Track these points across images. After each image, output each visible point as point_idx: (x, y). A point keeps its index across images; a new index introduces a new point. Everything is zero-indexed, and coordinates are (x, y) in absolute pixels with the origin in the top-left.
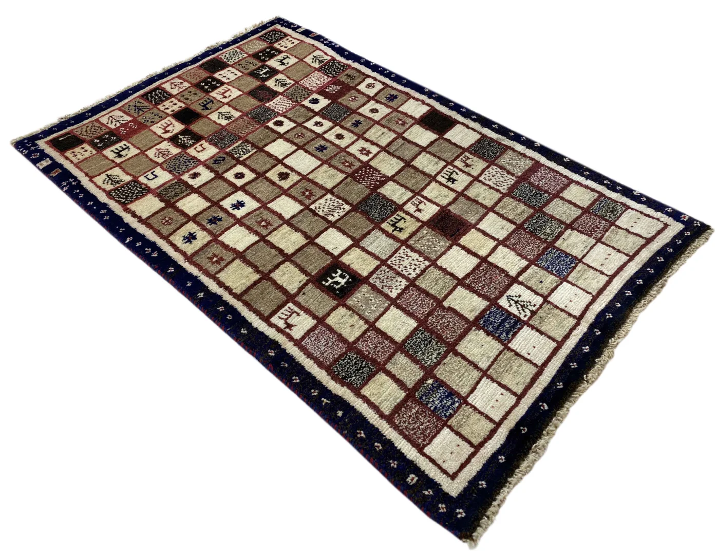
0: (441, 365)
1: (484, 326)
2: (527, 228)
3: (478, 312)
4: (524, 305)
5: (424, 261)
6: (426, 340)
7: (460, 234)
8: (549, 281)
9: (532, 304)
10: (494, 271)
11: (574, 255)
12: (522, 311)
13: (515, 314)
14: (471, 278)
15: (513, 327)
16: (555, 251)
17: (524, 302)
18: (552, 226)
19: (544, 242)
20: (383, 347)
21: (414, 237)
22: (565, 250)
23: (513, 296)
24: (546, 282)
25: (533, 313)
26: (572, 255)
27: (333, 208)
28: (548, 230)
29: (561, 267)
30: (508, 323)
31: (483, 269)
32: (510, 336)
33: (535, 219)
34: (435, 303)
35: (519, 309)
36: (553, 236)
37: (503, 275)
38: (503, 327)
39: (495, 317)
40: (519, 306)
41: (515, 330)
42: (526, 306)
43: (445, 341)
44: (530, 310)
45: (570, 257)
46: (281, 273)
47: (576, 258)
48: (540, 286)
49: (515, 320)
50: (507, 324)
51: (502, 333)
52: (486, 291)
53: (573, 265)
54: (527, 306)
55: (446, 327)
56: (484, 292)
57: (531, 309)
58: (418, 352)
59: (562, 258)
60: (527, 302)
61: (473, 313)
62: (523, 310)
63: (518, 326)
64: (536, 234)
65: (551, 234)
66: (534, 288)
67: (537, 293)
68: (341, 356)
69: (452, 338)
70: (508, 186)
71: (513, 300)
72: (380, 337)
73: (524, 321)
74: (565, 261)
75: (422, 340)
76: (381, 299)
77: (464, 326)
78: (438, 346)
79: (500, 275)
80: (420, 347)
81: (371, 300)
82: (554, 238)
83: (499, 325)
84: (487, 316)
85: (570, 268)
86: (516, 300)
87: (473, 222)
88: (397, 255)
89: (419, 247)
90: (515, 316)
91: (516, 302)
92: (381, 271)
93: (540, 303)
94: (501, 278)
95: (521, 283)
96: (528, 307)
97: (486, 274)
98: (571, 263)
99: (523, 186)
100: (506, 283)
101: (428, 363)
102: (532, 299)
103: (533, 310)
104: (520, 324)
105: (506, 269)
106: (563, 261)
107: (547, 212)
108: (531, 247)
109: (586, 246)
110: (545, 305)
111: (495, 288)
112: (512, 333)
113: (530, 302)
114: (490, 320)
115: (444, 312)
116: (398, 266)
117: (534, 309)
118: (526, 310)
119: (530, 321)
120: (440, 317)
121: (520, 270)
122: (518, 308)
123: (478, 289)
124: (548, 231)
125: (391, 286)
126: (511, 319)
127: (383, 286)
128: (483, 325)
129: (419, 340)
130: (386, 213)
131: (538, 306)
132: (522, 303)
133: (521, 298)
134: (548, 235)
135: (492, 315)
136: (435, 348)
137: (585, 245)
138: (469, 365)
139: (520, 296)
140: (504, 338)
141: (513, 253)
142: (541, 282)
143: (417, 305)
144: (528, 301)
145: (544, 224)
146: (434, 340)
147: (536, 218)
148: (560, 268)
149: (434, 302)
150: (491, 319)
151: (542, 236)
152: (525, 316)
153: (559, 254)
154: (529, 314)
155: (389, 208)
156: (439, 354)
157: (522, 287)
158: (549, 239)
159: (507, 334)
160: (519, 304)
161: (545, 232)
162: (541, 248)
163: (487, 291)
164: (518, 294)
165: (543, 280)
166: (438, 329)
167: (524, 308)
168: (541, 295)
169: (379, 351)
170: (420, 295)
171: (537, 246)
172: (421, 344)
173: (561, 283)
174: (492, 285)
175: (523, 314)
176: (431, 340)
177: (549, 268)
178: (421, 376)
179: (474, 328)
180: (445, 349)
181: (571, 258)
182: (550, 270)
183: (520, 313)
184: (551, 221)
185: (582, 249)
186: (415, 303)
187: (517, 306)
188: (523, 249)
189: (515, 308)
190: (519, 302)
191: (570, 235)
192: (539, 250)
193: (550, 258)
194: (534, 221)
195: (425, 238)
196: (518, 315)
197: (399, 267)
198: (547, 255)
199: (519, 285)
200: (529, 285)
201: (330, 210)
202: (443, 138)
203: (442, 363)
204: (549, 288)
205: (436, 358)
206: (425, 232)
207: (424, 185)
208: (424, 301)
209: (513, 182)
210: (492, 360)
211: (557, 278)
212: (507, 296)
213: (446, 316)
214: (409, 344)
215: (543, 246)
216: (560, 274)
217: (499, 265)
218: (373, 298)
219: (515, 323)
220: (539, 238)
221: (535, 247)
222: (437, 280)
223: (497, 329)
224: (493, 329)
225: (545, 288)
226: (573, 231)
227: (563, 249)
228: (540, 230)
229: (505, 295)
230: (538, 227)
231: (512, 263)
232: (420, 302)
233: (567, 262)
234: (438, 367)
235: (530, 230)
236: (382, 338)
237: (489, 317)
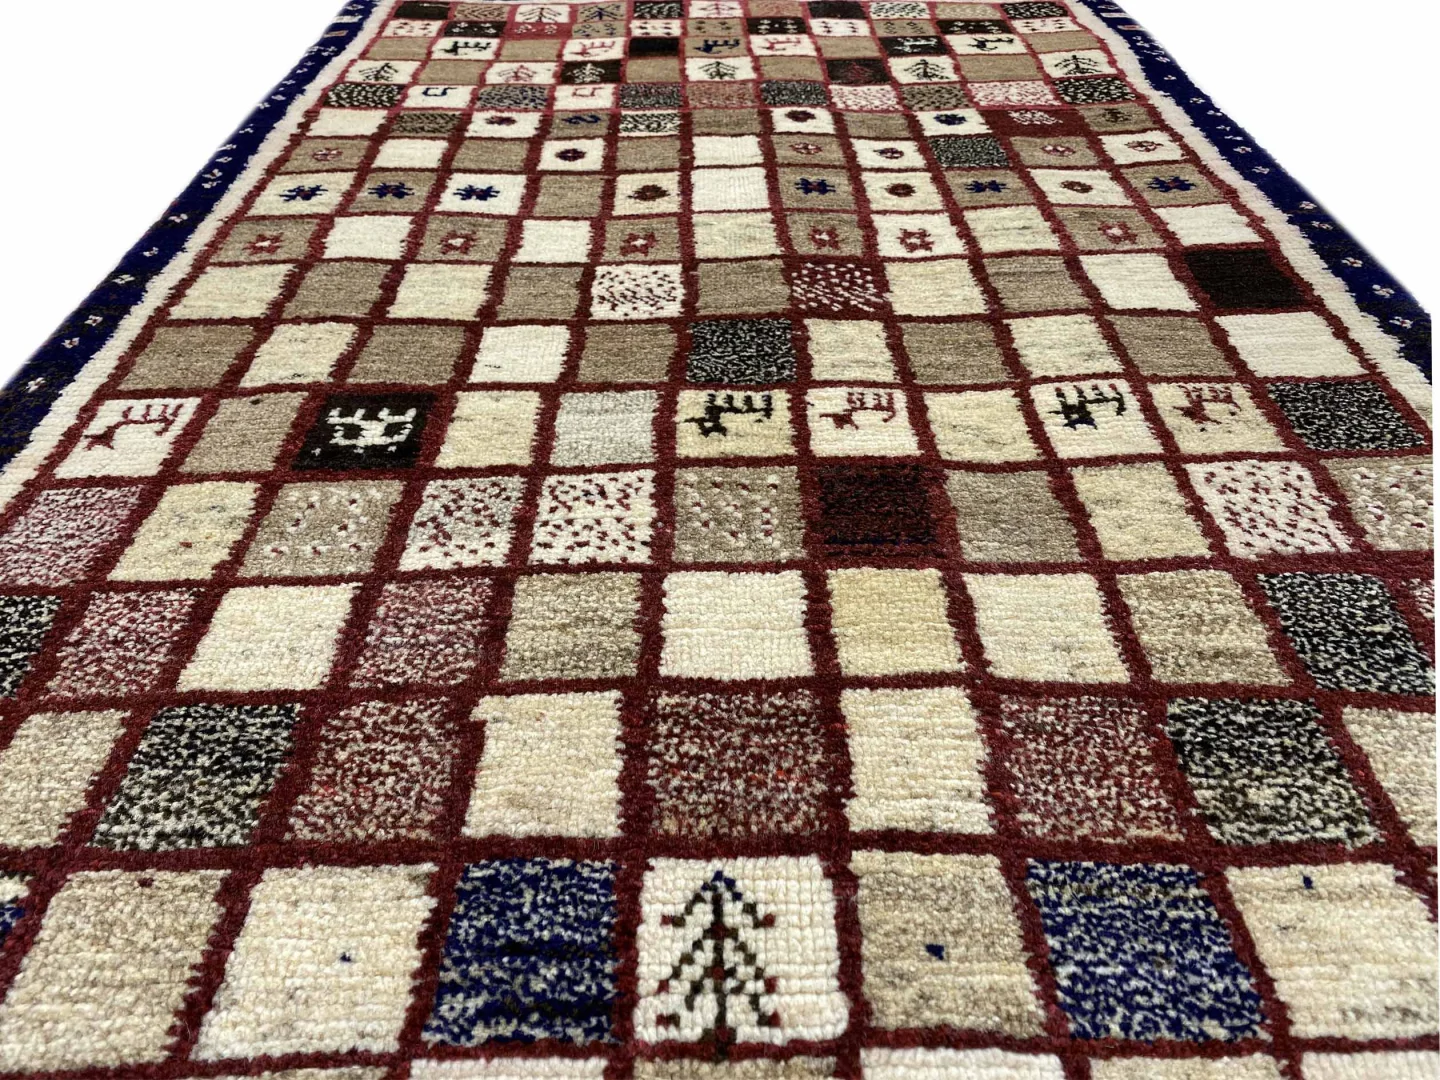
0: (133, 875)
1: (463, 895)
2: (1174, 717)
3: (532, 828)
4: (732, 972)
5: (644, 543)
6: (246, 755)
7: (868, 553)
8: (981, 981)
9: (768, 1003)
10: (806, 747)
11: (1284, 991)
12: (681, 988)
13: (642, 970)
14: (693, 700)
15: (550, 1009)
16: (1193, 892)
17: (750, 959)
18: (1310, 790)
19: (1185, 821)
20: (131, 659)
21: (720, 469)
22: (1257, 934)
23: (737, 897)
24: (957, 972)
25: (719, 1044)
26: (1266, 984)
27: (642, 292)
28: (1268, 792)
29: (1134, 983)
30: (561, 976)
31: (778, 709)
32: (480, 1033)
33: (1254, 714)
34: (462, 677)
35: (686, 970)
36: (1263, 833)
37: (820, 787)
38: (515, 972)
39: (554, 907)
40: (705, 957)
41: (540, 1034)
42: (730, 984)
43: (286, 814)
44: (721, 1018)
45: (1245, 984)
46: (301, 335)
47: (1279, 1015)
48: (906, 965)
49: (602, 991)
50: (551, 973)
51: (476, 987)
52: (675, 782)
53: (1216, 1031)
54: (738, 990)
55: (360, 774)
56: (665, 785)
57: (730, 1018)
58: (163, 763)
59: (1192, 954)
60: (759, 975)
61: (510, 815)
62: (697, 988)
63: (577, 1033)
64: (1185, 768)
65: (1265, 820)
66: (868, 949)
67: (850, 977)
68: (32, 589)
69: (315, 828)
70: (1280, 548)
71: (718, 911)
72: (176, 627)
73: (626, 1031)
74: (1193, 979)
75: (236, 740)
76: (364, 545)
77: (411, 827)
78: (235, 809)
79: (806, 777)
80: (194, 757)
81: (344, 528)
82: (1260, 841)
83: (513, 949)
84: (529, 870)
85: (1176, 1026)
86: (729, 921)
87: (971, 554)
88: (602, 479)
89: (689, 502)
90: (627, 977)
91: (718, 931)
92: (494, 484)
93: (812, 1033)
94: (798, 790)
95: (843, 881)
96: (732, 1000)
97: (763, 731)
98: (1214, 1014)
99: (1352, 582)
100: (787, 828)
101: (116, 829)
102: (795, 984)
103: (733, 1032)
104: (599, 1028)
105: (859, 775)
106: (1181, 969)
107: (1353, 728)
108: (1091, 793)
109: (1406, 1012)
110: (815, 1063)
111: (721, 807)
112: (506, 1030)
113: (771, 986)
114: (520, 894)
115: (440, 725)
116: (554, 504)
117: (748, 1031)
118: (707, 1003)
119: (651, 1059)
120: (401, 729)
121: (911, 826)
122: (687, 959)
123: (658, 755)
124: (1263, 797)
125: (448, 537)
126: (595, 972)
127: (434, 519)
128: (468, 887)
129: (233, 732)
130: (743, 374)
131: (778, 1037)
132: (731, 957)
133: (761, 933)
134: (1246, 811)
135: (557, 885)
136: (219, 804)
137: (1401, 1000)
138: (188, 974)
139: (768, 922)
140: (450, 1016)
141: (978, 750)
142: (936, 951)
143: (414, 636)
144: (770, 972)
145: (1278, 758)
146: (264, 778)
147: (1266, 715)
148: (1122, 979)
149: (471, 671)
150: (528, 896)
151: (1208, 794)
152: (669, 1020)
153: (1196, 923)
154: (693, 1026)
155: (774, 369)
156: (195, 834)
157: (828, 896)
158: (1227, 827)
159: (485, 1015)
160: (718, 950)
161: (1242, 791)
162: (1133, 831)
163: (679, 789)
164: (772, 909)
165: (955, 952)
166: (330, 753)
167: (709, 983)
168: (860, 1009)
169: (100, 660)
170: (469, 617)
171: (1130, 809)
172: (211, 755)
173: (1032, 1046)
174: (725, 785)
175: (673, 1001)
176: (258, 770)
177: (1059, 930)
178: (30, 843)
179: (428, 867)
180: (237, 839)
181: (1245, 996)
182: (1053, 942)
183: (663, 986)
184: (1329, 771)
185: (1368, 1004)
186: (419, 626)
187: (697, 945)
188: (1043, 773)
189: (681, 947)
190: (729, 944)
191: (1365, 892)
192: (1115, 833)
193: (1124, 900)
194: (1241, 719)
195: (745, 493)
196: (647, 984)
197: (553, 510)
198: (1130, 875)
199: (827, 874)
200: (866, 916)
201: (629, 294)
202: (1211, 319)
203: (149, 873)
204: (940, 1010)
205: (161, 836)
206: (773, 479)
207: (968, 382)
208: (450, 645)
209: (1324, 547)
210: (277, 1048)
211: (1033, 1006)
212: (719, 875)
213: (424, 743)
214: (187, 715)
215: (1156, 832)
216: (1088, 1005)
217: (857, 745)
218: (352, 527)
219: (582, 1010)
220: (1182, 795)
221: (1119, 808)
222: (585, 621)
223: (484, 954)
224: (478, 939)
225: (911, 992)
226: (1404, 890)
227: (1251, 920)
228: (1226, 766)
229: (717, 864)
230: (1233, 751)
231: (914, 777)
232: (432, 638)
233: (1195, 989)
234: (116, 872)
235: (1181, 732)
236: (176, 633)
237: (533, 881)
